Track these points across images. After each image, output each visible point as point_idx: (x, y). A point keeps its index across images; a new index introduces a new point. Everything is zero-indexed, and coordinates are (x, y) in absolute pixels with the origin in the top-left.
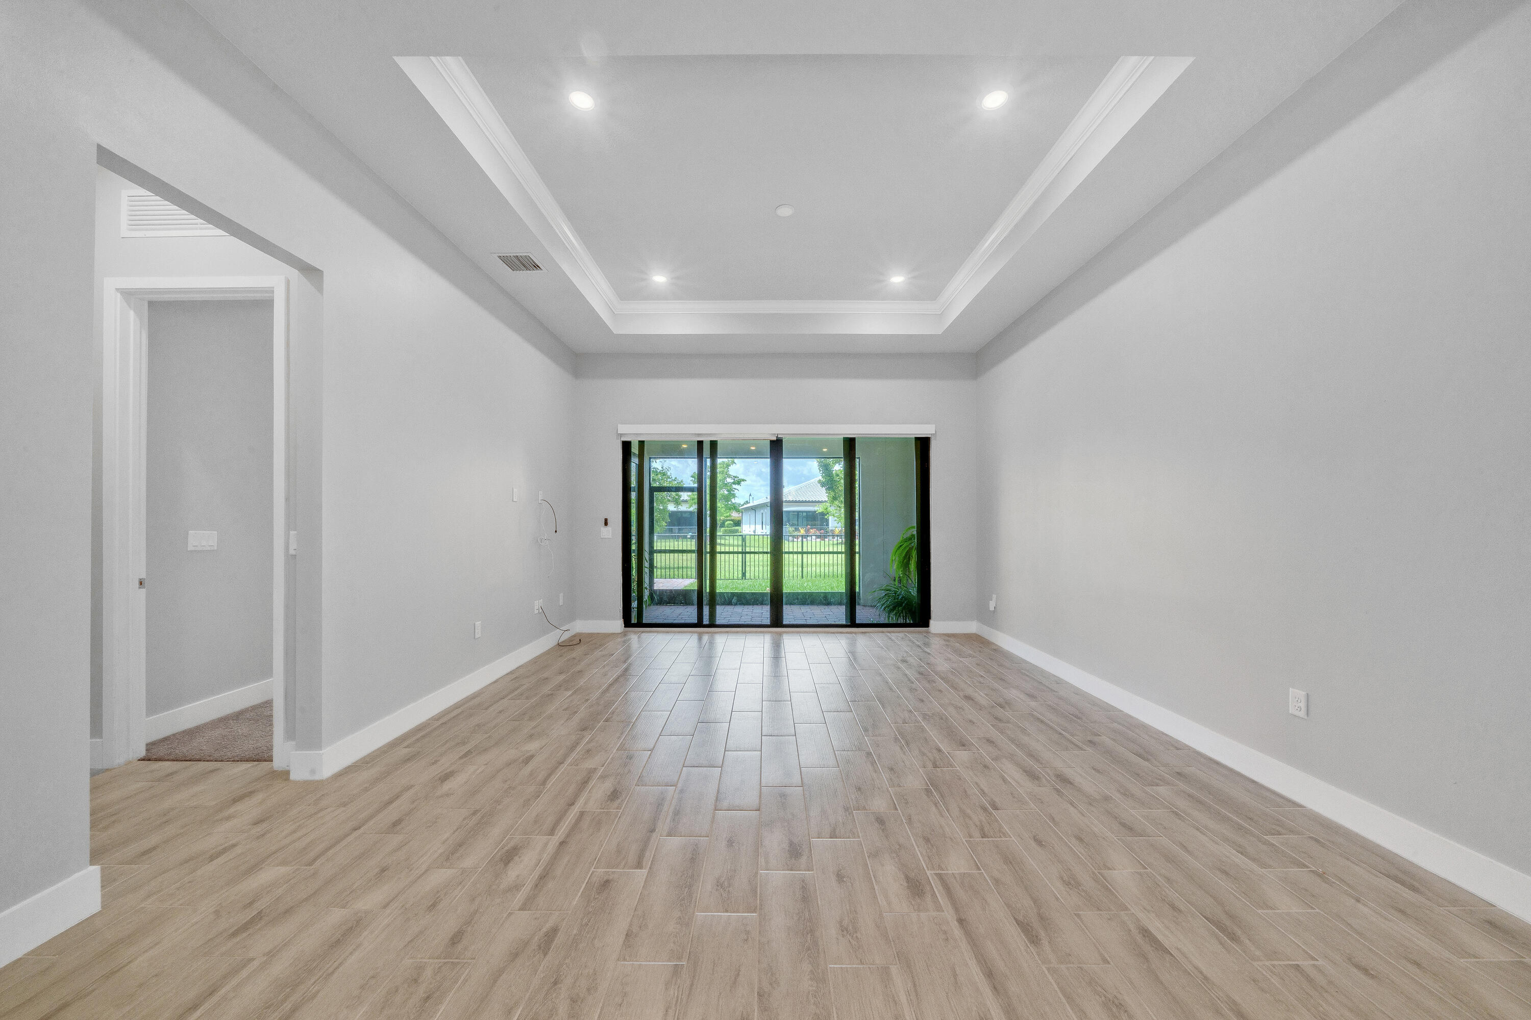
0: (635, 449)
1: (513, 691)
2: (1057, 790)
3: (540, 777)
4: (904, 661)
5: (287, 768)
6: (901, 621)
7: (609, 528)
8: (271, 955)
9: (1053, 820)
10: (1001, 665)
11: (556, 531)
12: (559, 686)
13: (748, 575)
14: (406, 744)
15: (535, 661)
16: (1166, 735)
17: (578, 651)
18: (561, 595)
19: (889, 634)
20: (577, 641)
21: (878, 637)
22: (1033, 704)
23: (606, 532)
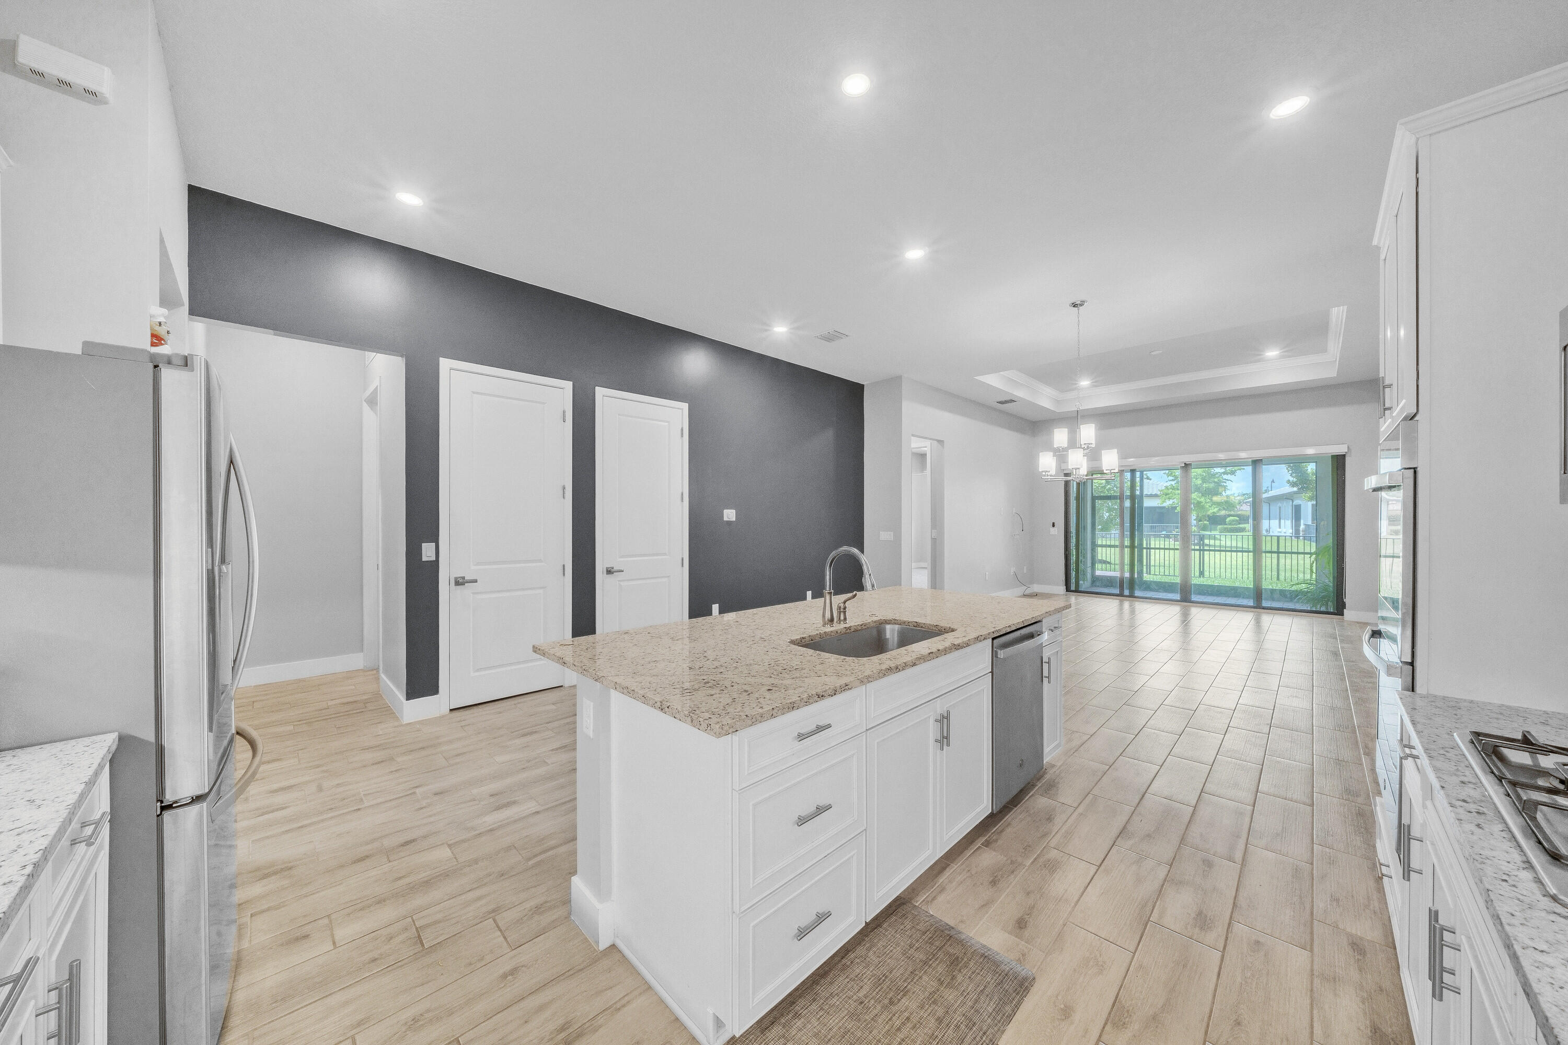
7: (1055, 528)
11: (1021, 530)
13: (1206, 574)
18: (1025, 567)
23: (1053, 531)
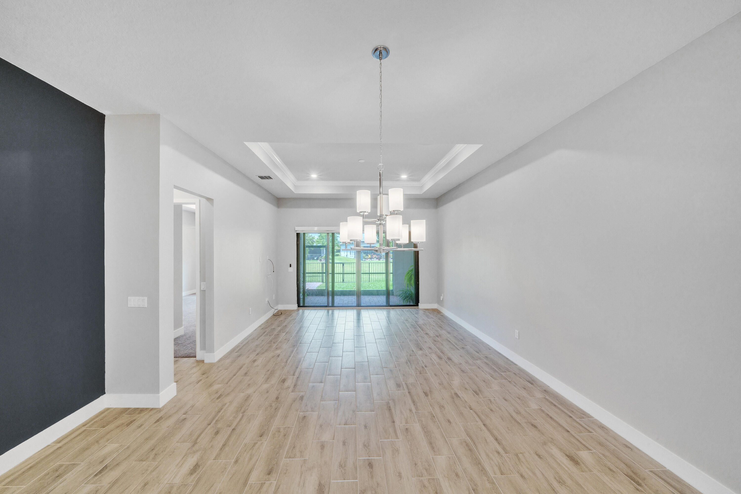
0: (302, 236)
1: (264, 333)
2: (446, 362)
3: (285, 360)
4: (407, 320)
5: (202, 359)
6: (408, 304)
7: (291, 268)
8: (231, 402)
9: (442, 369)
10: (443, 322)
11: (274, 272)
12: (280, 331)
13: (345, 280)
14: (236, 351)
15: (267, 322)
16: (489, 345)
17: (282, 318)
18: (274, 295)
19: (403, 309)
20: (280, 314)
21: (398, 311)
22: (449, 335)
23: (291, 270)
